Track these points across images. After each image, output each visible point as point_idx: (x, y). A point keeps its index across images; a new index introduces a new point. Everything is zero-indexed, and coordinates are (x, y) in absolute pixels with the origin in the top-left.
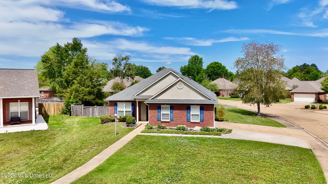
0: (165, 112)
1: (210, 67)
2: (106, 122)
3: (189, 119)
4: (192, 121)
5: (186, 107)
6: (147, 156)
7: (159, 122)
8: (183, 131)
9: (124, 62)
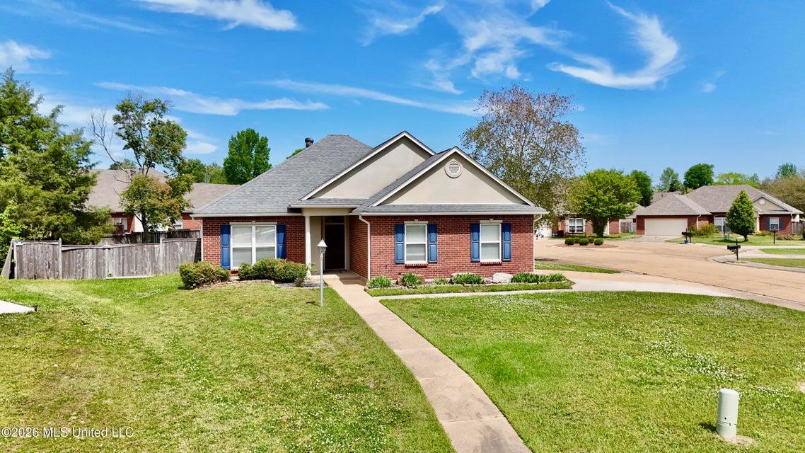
0: (415, 238)
2: (204, 282)
3: (476, 256)
4: (482, 260)
5: (468, 223)
7: (399, 268)
9: (149, 118)
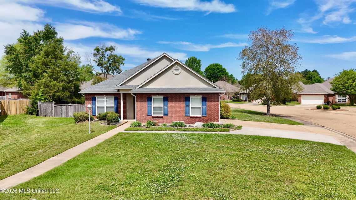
0: (158, 104)
1: (210, 69)
2: (81, 121)
3: (188, 113)
4: (191, 115)
5: (185, 97)
6: (129, 156)
7: (149, 118)
8: (180, 127)
9: (108, 53)
